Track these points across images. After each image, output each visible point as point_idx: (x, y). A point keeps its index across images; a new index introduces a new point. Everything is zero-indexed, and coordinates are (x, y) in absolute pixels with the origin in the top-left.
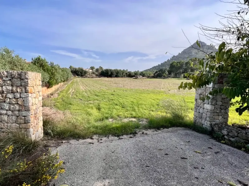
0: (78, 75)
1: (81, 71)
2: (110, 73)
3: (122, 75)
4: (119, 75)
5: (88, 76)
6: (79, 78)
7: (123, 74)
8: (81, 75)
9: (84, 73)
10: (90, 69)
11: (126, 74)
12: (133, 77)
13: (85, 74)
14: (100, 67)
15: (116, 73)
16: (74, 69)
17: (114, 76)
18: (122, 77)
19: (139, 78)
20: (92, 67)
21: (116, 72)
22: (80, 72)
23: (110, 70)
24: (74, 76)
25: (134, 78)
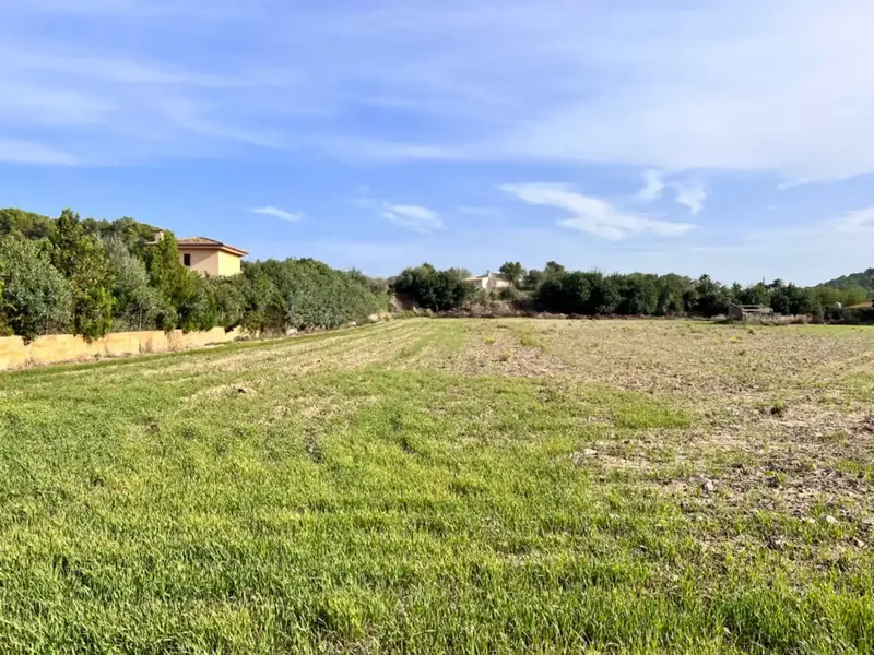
0: (423, 304)
1: (439, 284)
2: (585, 295)
3: (659, 305)
4: (641, 304)
5: (477, 308)
6: (427, 316)
7: (662, 298)
8: (440, 304)
9: (455, 291)
10: (499, 276)
11: (686, 297)
12: (716, 314)
13: (456, 299)
14: (551, 264)
15: (621, 292)
16: (410, 277)
17: (612, 308)
18: (658, 314)
19: (750, 317)
20: (511, 265)
21: (626, 287)
22: (435, 291)
23: (592, 278)
24: (408, 307)
25: (722, 317)
